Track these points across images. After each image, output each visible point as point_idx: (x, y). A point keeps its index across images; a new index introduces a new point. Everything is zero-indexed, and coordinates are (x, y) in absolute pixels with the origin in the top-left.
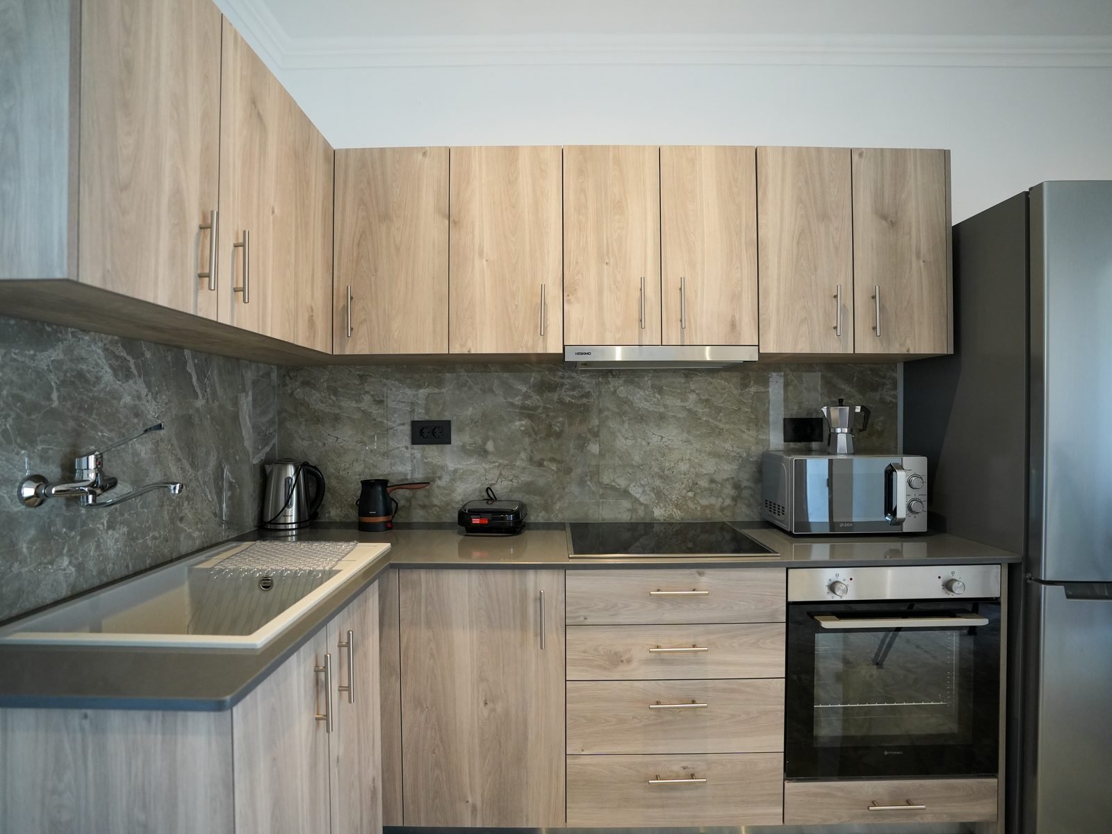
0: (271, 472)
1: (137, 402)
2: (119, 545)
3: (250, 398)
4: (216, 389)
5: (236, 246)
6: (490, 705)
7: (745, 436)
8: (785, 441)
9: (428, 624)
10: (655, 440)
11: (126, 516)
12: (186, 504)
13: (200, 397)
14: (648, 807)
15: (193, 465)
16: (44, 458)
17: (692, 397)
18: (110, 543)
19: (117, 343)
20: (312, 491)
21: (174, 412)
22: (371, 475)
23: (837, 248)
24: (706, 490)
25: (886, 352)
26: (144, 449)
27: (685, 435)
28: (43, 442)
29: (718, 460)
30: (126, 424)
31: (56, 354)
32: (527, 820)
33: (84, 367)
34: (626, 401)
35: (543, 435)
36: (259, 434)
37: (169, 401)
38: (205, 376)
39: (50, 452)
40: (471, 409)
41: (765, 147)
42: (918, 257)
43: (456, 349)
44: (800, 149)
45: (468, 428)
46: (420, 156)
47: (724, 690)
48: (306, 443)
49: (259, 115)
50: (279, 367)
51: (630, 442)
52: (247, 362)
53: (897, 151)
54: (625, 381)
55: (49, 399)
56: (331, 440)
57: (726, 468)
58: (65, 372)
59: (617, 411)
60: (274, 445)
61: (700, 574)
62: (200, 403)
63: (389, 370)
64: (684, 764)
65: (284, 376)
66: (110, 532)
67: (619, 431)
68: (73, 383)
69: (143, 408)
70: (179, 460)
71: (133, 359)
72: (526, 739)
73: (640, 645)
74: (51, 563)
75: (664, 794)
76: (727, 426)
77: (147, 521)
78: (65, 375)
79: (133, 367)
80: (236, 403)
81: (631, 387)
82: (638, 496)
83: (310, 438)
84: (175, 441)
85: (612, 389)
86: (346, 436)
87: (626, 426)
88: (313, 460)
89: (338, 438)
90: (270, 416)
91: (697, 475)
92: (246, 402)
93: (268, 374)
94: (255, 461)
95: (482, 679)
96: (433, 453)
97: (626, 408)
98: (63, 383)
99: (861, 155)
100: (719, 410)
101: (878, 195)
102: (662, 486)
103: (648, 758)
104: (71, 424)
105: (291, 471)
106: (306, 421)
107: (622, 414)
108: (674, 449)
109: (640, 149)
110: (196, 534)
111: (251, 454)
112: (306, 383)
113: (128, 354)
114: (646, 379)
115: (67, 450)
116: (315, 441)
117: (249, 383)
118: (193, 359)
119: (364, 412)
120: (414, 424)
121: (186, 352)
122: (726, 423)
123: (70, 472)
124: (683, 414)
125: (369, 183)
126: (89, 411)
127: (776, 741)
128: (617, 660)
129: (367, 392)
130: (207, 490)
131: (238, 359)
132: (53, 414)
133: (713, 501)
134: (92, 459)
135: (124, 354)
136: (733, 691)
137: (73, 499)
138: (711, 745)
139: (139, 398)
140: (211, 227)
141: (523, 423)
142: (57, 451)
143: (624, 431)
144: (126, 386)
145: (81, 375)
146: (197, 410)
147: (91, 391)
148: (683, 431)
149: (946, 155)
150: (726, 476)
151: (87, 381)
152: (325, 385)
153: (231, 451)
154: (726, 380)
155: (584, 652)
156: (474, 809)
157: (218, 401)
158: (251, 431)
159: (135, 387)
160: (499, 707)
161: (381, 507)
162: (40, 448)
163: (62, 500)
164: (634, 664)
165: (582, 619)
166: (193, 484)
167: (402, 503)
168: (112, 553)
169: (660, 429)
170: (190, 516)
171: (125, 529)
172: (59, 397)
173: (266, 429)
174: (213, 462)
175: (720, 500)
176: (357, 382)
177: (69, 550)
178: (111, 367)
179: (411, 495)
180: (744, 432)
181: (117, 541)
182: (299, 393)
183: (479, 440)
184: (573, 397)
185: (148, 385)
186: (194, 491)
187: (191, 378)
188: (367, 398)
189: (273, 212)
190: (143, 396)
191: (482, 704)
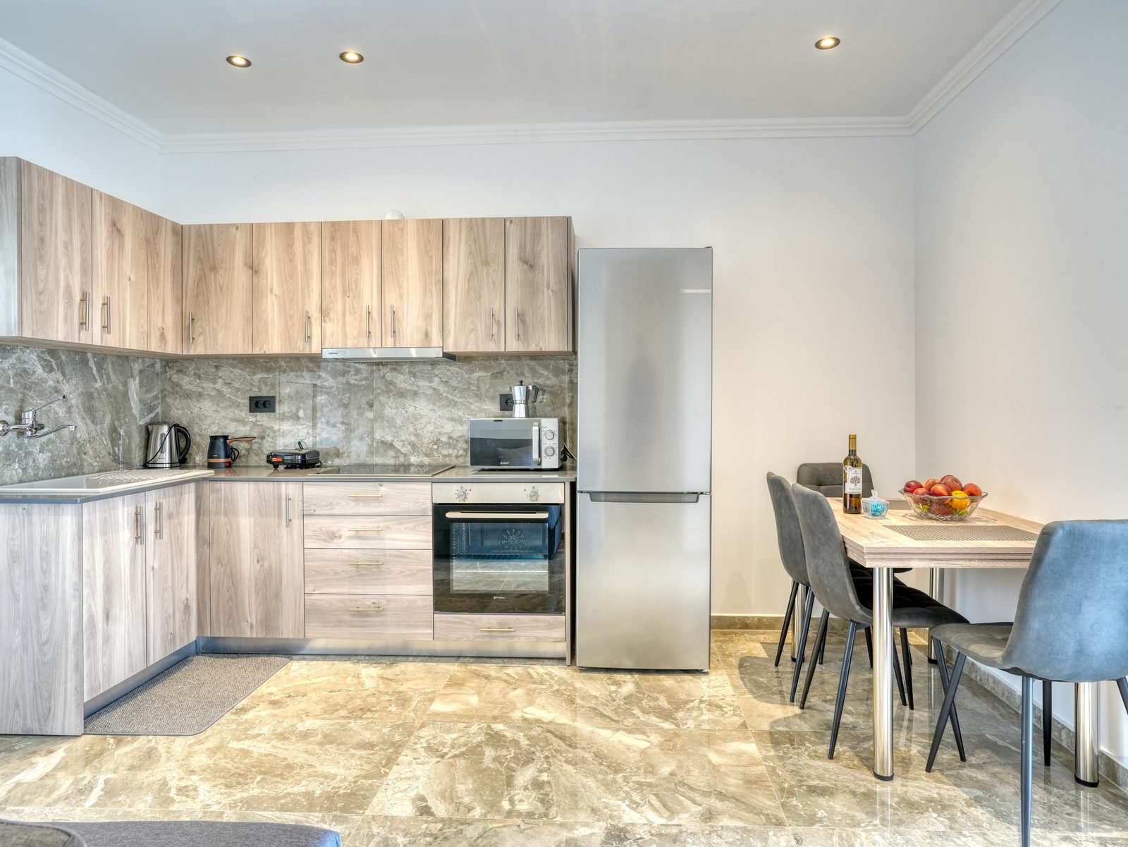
0: (152, 429)
1: (57, 384)
2: (46, 462)
3: (137, 381)
4: (110, 376)
5: (103, 304)
6: (261, 563)
7: (473, 407)
8: (501, 410)
9: (226, 514)
10: (411, 409)
11: (50, 447)
12: (88, 445)
13: (99, 381)
14: (353, 626)
15: (93, 422)
16: (7, 413)
17: (436, 379)
18: (41, 460)
19: (45, 352)
20: (183, 444)
21: (80, 390)
22: (223, 433)
23: (494, 284)
24: (446, 444)
25: (526, 350)
26: (61, 411)
27: (431, 406)
28: (6, 404)
29: (454, 423)
30: (50, 397)
31: (12, 360)
32: (282, 633)
33: (27, 366)
34: (391, 383)
35: (336, 406)
36: (144, 405)
37: (77, 384)
38: (102, 369)
39: (10, 410)
40: (288, 388)
41: (448, 219)
42: (548, 286)
43: (257, 351)
44: (471, 219)
45: (286, 402)
46: (234, 229)
47: (396, 556)
48: (180, 412)
49: (118, 230)
50: (162, 361)
51: (394, 411)
52: (134, 358)
53: (535, 218)
54: (391, 369)
55: (8, 383)
56: (196, 410)
57: (459, 429)
58: (17, 369)
59: (385, 389)
60: (158, 413)
61: (381, 485)
62: (98, 385)
63: (235, 362)
64: (373, 601)
65: (165, 366)
66: (41, 454)
67: (387, 403)
68: (21, 375)
69: (60, 388)
70: (84, 419)
71: (54, 360)
72: (281, 583)
73: (346, 527)
74: (10, 465)
75: (362, 619)
76: (460, 400)
77: (63, 451)
78: (17, 371)
79: (54, 365)
80: (125, 384)
81: (395, 373)
82: (400, 448)
83: (183, 408)
84: (81, 407)
85: (382, 375)
86: (206, 407)
87: (392, 399)
88: (184, 423)
89: (201, 409)
90: (155, 393)
91: (440, 434)
92: (134, 385)
93: (153, 365)
94: (142, 423)
95: (256, 546)
96: (263, 418)
97: (392, 387)
98: (16, 375)
99: (511, 222)
100: (455, 389)
101: (522, 248)
102: (416, 441)
103: (351, 597)
104: (20, 396)
105: (165, 429)
106: (180, 396)
107: (388, 392)
108: (424, 416)
109: (369, 223)
110: (95, 464)
111: (138, 419)
112: (180, 371)
113: (51, 358)
114: (405, 367)
115: (18, 409)
116: (186, 410)
117: (136, 372)
118: (94, 359)
119: (218, 390)
120: (251, 398)
121: (88, 354)
122: (459, 398)
123: (19, 419)
124: (430, 392)
125: (203, 246)
126: (30, 389)
127: (428, 588)
128: (333, 536)
129: (220, 377)
130: (104, 438)
131: (127, 357)
132: (11, 391)
133: (451, 451)
134: (31, 413)
135: (49, 358)
136: (401, 557)
137: (21, 433)
138: (389, 590)
139: (58, 382)
140: (86, 300)
141: (323, 398)
142: (13, 408)
143: (390, 403)
144: (50, 375)
145: (25, 370)
146: (97, 389)
147: (30, 378)
148: (430, 403)
149: (568, 221)
150: (460, 434)
151: (28, 374)
152: (193, 372)
153: (122, 415)
154: (459, 368)
155: (314, 531)
156: (252, 626)
157: (112, 383)
158: (138, 403)
159: (55, 376)
160: (266, 564)
161: (222, 454)
162: (4, 407)
163: (15, 433)
164: (343, 539)
165: (312, 511)
166: (94, 433)
167: (243, 452)
168: (42, 466)
169: (414, 402)
170: (91, 452)
171: (50, 454)
172: (14, 382)
173: (151, 402)
174: (108, 420)
175: (456, 451)
176: (214, 370)
177: (19, 460)
178: (41, 365)
179: (249, 447)
180: (472, 404)
181: (44, 460)
182: (175, 378)
183: (294, 409)
184: (356, 380)
185: (64, 374)
186: (94, 438)
187: (92, 370)
188: (220, 381)
189: (130, 279)
190: (61, 380)
191: (256, 562)
